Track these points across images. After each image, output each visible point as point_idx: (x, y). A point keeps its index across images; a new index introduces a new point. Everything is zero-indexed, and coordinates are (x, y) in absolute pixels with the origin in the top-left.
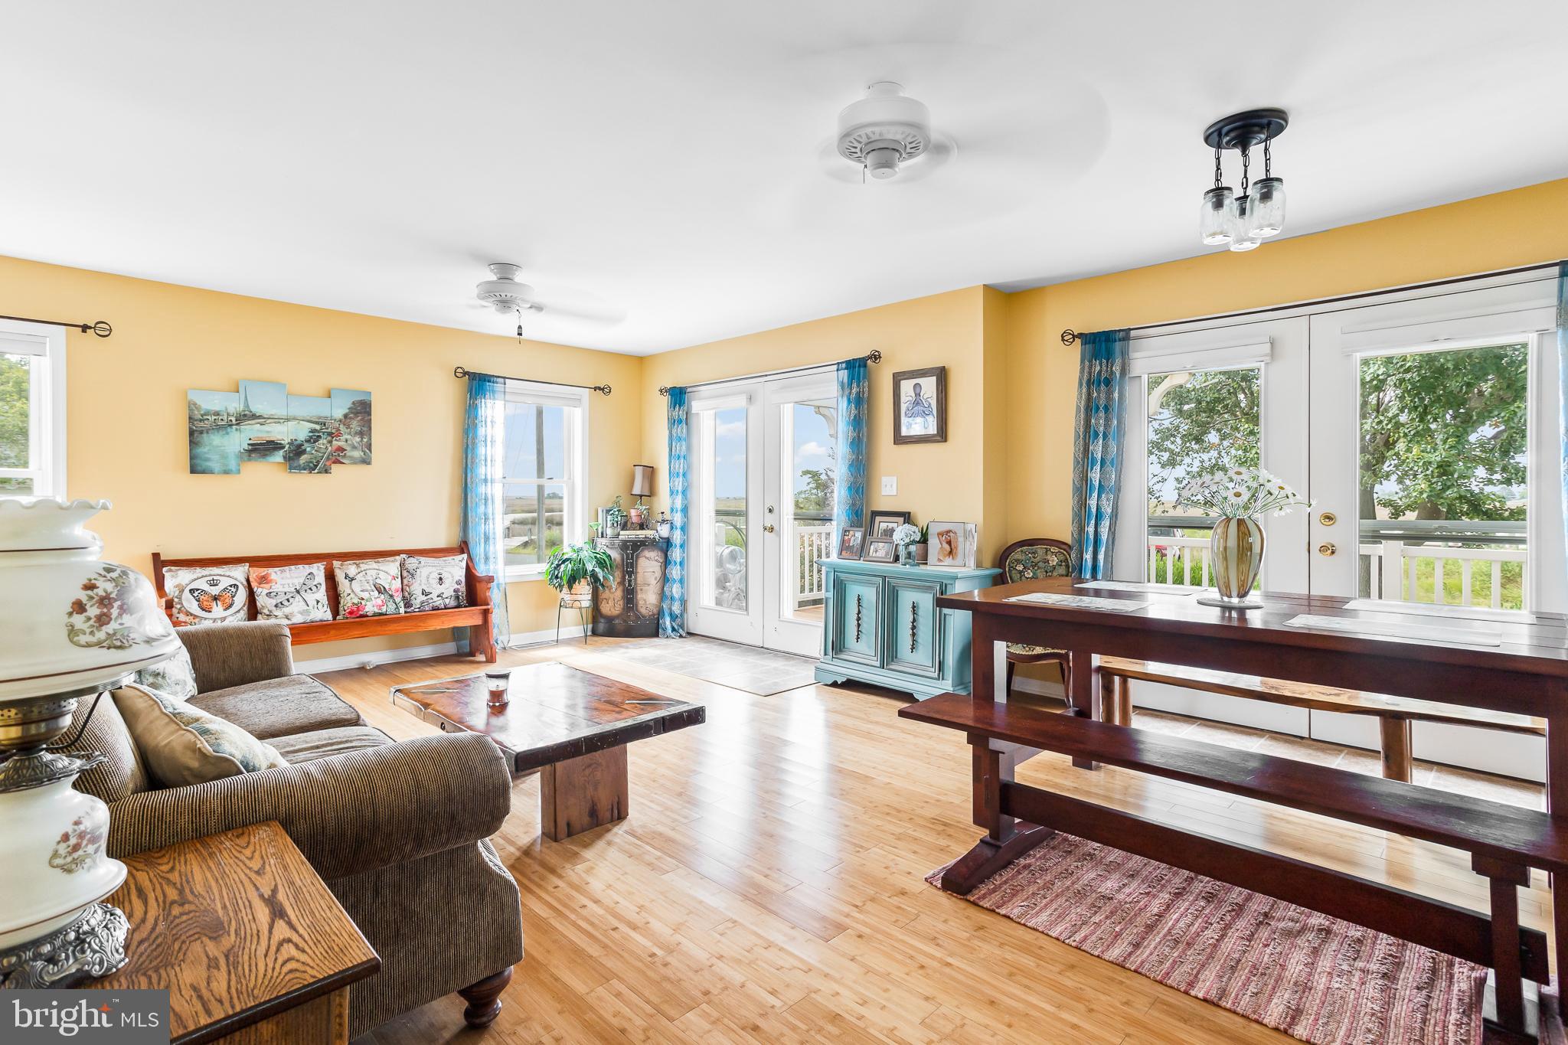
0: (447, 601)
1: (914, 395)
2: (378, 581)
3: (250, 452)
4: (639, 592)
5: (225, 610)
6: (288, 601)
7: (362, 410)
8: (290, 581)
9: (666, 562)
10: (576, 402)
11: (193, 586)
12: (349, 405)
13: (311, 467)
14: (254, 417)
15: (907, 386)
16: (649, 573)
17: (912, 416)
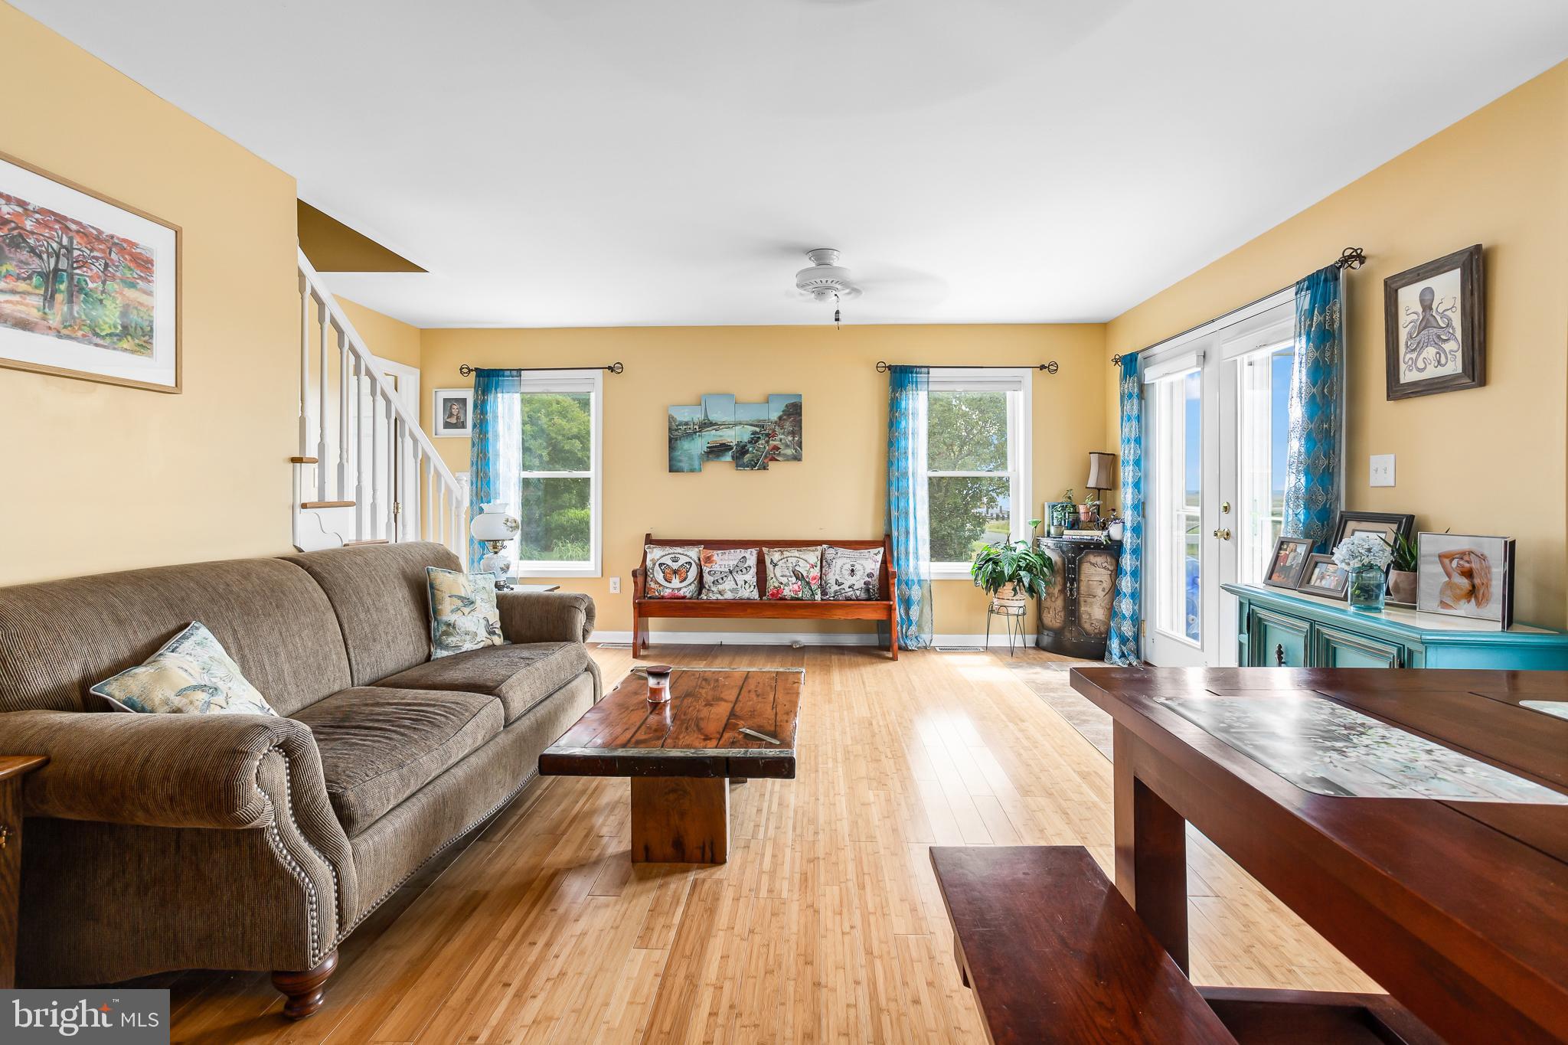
0: (858, 593)
1: (1420, 310)
2: (797, 568)
3: (708, 453)
4: (1082, 603)
5: (681, 582)
6: (722, 579)
7: (794, 412)
8: (726, 563)
9: (1117, 572)
10: (1017, 384)
11: (662, 561)
12: (783, 407)
13: (752, 465)
14: (712, 424)
15: (1409, 297)
16: (1095, 583)
17: (1419, 348)
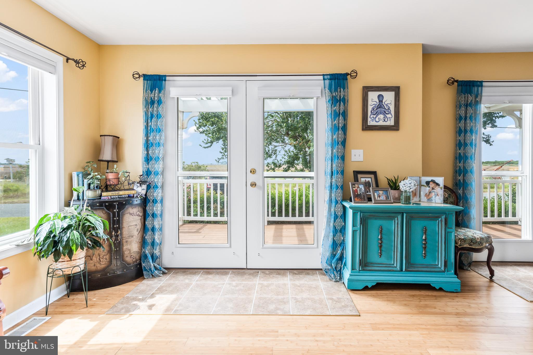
1: (378, 101)
4: (125, 244)
10: (52, 69)
15: (373, 97)
16: (133, 226)
17: (377, 114)
